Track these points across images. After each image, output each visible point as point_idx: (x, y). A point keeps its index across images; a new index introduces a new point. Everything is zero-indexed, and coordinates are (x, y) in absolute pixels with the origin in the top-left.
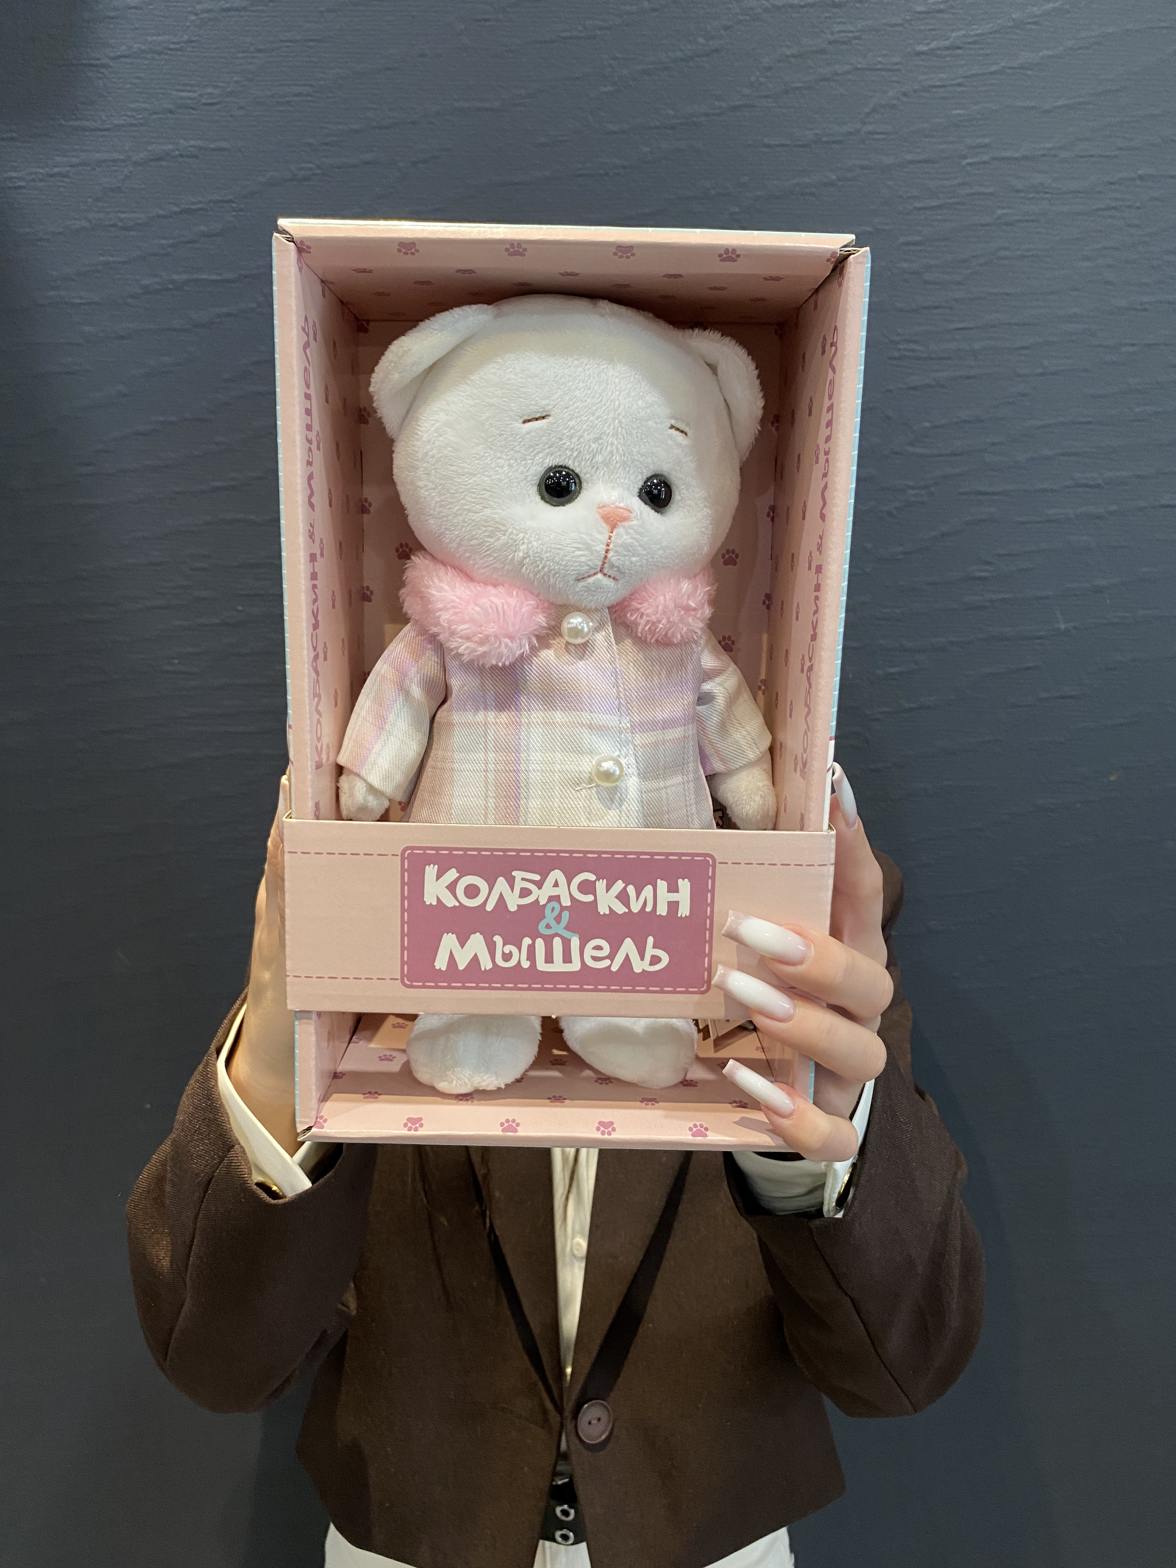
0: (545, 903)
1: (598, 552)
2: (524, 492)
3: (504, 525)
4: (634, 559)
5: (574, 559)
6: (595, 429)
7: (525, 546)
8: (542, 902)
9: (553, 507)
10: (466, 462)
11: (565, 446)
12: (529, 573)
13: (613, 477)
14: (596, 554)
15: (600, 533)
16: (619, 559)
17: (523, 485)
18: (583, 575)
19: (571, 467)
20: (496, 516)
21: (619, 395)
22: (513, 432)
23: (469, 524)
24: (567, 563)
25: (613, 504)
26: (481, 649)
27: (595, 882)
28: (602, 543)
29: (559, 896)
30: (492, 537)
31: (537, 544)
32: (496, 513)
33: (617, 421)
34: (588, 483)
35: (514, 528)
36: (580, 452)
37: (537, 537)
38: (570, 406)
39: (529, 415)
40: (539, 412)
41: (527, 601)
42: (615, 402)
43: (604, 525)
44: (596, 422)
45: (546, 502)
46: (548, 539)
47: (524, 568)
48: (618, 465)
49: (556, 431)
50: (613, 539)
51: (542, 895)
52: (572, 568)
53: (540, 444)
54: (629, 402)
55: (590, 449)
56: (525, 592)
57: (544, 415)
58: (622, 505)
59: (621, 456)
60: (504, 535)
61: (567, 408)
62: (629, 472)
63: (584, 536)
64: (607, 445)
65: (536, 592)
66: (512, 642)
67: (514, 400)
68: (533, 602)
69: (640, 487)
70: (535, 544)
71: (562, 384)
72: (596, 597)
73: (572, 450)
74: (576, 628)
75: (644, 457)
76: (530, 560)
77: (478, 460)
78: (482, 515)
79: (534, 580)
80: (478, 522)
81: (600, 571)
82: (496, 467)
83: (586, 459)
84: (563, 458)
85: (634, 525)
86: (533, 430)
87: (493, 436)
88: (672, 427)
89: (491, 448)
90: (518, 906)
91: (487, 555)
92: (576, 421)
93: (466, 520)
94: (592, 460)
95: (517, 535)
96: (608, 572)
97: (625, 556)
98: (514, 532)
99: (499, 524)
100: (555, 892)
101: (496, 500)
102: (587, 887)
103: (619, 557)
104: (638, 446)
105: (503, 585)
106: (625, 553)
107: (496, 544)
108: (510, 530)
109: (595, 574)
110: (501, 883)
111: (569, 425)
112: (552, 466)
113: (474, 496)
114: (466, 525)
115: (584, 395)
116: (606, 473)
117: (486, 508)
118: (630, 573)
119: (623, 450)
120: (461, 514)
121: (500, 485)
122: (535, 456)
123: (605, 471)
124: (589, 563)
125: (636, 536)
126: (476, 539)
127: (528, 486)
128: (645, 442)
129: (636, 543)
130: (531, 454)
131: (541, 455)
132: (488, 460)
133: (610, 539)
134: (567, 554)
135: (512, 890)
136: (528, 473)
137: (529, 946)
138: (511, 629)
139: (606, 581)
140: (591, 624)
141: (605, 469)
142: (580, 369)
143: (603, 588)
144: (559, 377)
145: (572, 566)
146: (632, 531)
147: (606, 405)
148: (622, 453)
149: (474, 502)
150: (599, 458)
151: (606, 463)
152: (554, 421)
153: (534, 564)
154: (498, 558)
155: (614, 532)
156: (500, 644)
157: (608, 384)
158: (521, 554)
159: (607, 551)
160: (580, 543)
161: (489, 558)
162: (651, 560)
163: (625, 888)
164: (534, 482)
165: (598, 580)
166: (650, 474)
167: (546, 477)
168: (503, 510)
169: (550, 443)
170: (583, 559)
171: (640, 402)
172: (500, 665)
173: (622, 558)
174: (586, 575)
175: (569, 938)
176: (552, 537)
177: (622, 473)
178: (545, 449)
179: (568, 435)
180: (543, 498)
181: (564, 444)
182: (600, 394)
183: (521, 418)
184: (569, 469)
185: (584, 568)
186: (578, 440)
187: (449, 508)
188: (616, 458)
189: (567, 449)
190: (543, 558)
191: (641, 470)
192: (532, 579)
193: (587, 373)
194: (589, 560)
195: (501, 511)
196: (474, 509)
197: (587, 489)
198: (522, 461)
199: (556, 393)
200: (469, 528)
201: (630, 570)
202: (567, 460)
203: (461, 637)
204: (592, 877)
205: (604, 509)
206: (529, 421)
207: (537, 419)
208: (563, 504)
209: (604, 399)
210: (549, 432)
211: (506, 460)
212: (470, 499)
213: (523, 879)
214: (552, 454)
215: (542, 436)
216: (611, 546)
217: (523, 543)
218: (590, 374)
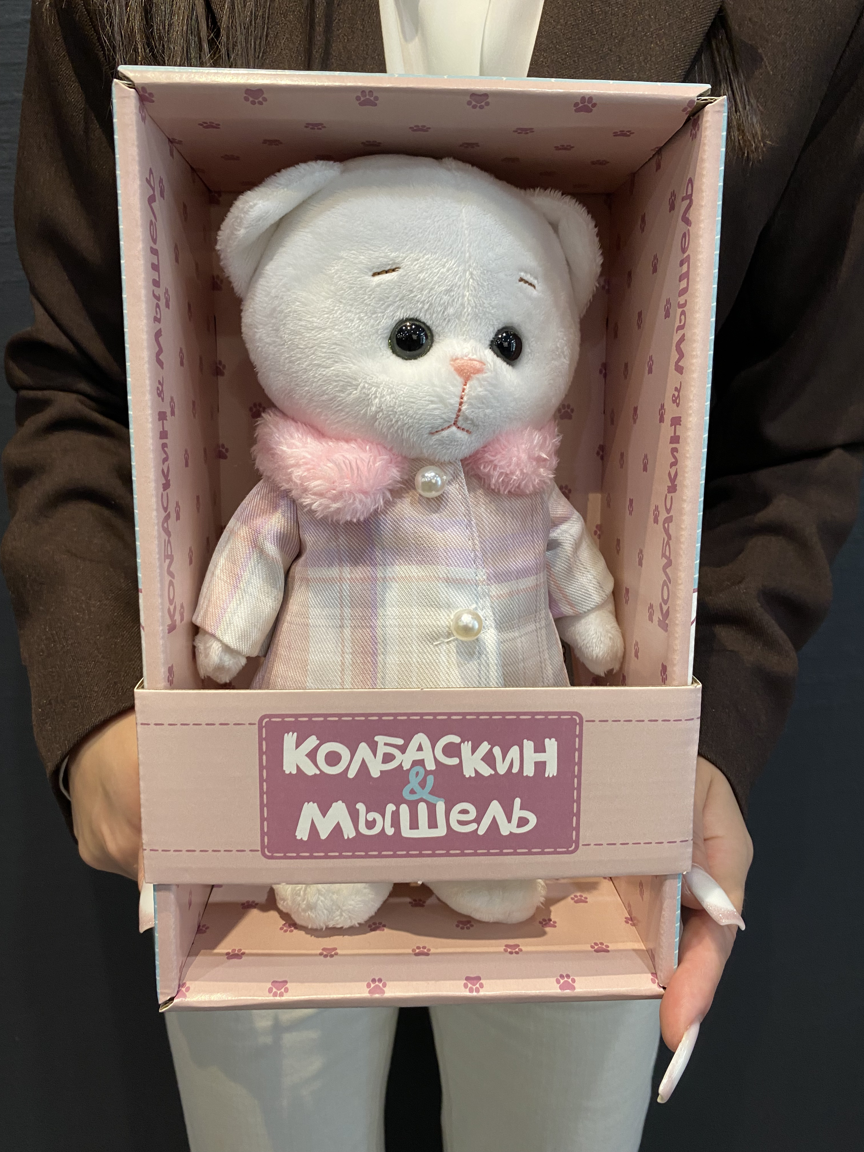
0: (409, 767)
1: (451, 405)
2: (375, 345)
3: (355, 379)
4: (488, 411)
5: (428, 413)
6: (447, 281)
7: (377, 400)
8: (406, 766)
9: (405, 361)
10: (316, 317)
11: (416, 298)
12: (382, 428)
13: (464, 329)
14: (450, 407)
15: (454, 385)
16: (473, 412)
17: (374, 338)
18: (437, 428)
19: (423, 319)
20: (347, 370)
21: (469, 246)
22: (362, 285)
23: (320, 379)
24: (420, 417)
25: (466, 356)
26: (335, 506)
27: (460, 744)
28: (456, 396)
29: (423, 760)
30: (344, 392)
31: (390, 398)
32: (347, 368)
33: (468, 273)
34: (439, 336)
35: (366, 382)
36: (431, 304)
37: (389, 390)
38: (420, 258)
39: (378, 268)
40: (389, 264)
41: (380, 455)
42: (465, 254)
43: (458, 377)
44: (448, 274)
45: (398, 355)
46: (402, 392)
47: (377, 423)
48: (470, 317)
49: (407, 283)
50: (466, 391)
51: (405, 760)
52: (426, 421)
53: (390, 296)
54: (479, 253)
55: (442, 302)
56: (379, 446)
57: (394, 267)
58: (474, 357)
59: (472, 307)
60: (356, 389)
61: (418, 260)
62: (480, 324)
63: (438, 389)
64: (459, 297)
65: (389, 448)
66: (366, 498)
67: (363, 252)
68: (385, 457)
69: (491, 339)
70: (388, 397)
71: (412, 236)
72: (450, 450)
73: (423, 302)
74: (430, 481)
75: (495, 310)
76: (383, 414)
77: (327, 314)
78: (333, 370)
79: (387, 435)
80: (330, 376)
81: (454, 424)
82: (346, 320)
83: (437, 311)
84: (414, 311)
85: (488, 377)
86: (383, 282)
87: (343, 289)
88: (521, 280)
89: (341, 302)
90: (382, 772)
91: (337, 411)
92: (426, 273)
93: (317, 375)
94: (444, 312)
95: (369, 389)
96: (462, 424)
97: (479, 408)
98: (366, 385)
99: (351, 378)
100: (419, 756)
101: (347, 354)
102: (452, 750)
103: (473, 410)
104: (489, 298)
105: (356, 440)
106: (479, 405)
107: (347, 399)
108: (362, 385)
109: (449, 427)
110: (363, 749)
111: (420, 277)
112: (403, 319)
113: (324, 350)
114: (316, 380)
115: (434, 247)
116: (458, 325)
117: (337, 362)
118: (484, 426)
119: (475, 302)
120: (312, 369)
121: (351, 338)
122: (385, 309)
123: (457, 324)
124: (444, 416)
125: (489, 388)
126: (327, 394)
127: (379, 340)
128: (496, 294)
129: (489, 395)
130: (383, 307)
131: (391, 308)
132: (338, 313)
133: (463, 392)
134: (421, 407)
135: (375, 755)
136: (380, 327)
137: (393, 812)
138: (365, 485)
139: (461, 435)
140: (445, 477)
141: (457, 321)
142: (429, 221)
143: (458, 441)
144: (408, 229)
145: (426, 419)
146: (486, 383)
147: (457, 256)
148: (474, 305)
149: (325, 357)
150: (451, 311)
151: (458, 316)
152: (405, 273)
153: (388, 419)
154: (350, 413)
155: (468, 385)
156: (355, 500)
157: (458, 236)
158: (374, 409)
159: (461, 404)
160: (433, 397)
161: (340, 413)
162: (504, 412)
163: (491, 750)
164: (386, 335)
165: (452, 432)
166: (501, 326)
167: (397, 330)
168: (354, 364)
169: (400, 296)
170: (437, 412)
171: (490, 254)
172: (355, 520)
173: (477, 411)
174: (440, 428)
175: (434, 802)
176: (405, 390)
177: (473, 326)
178: (395, 302)
179: (418, 287)
180: (394, 352)
181: (416, 296)
182: (451, 245)
183: (371, 270)
184: (420, 322)
185: (437, 422)
186: (429, 292)
187: (299, 364)
188: (468, 309)
189: (418, 301)
190: (396, 412)
191: (493, 322)
192: (386, 433)
193: (436, 224)
194: (443, 414)
195: (352, 365)
196: (324, 363)
197: (439, 342)
198: (373, 314)
199: (406, 245)
200: (319, 383)
201: (484, 423)
202: (418, 312)
203: (315, 494)
204: (456, 739)
205: (458, 361)
206: (379, 274)
207: (387, 272)
208: (415, 357)
209: (454, 250)
210: (400, 284)
211: (356, 314)
212: (320, 354)
213: (386, 744)
214: (403, 307)
215: (392, 289)
216: (465, 399)
217: (376, 397)
218: (440, 225)
